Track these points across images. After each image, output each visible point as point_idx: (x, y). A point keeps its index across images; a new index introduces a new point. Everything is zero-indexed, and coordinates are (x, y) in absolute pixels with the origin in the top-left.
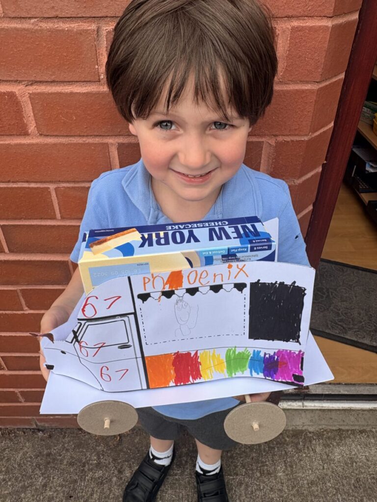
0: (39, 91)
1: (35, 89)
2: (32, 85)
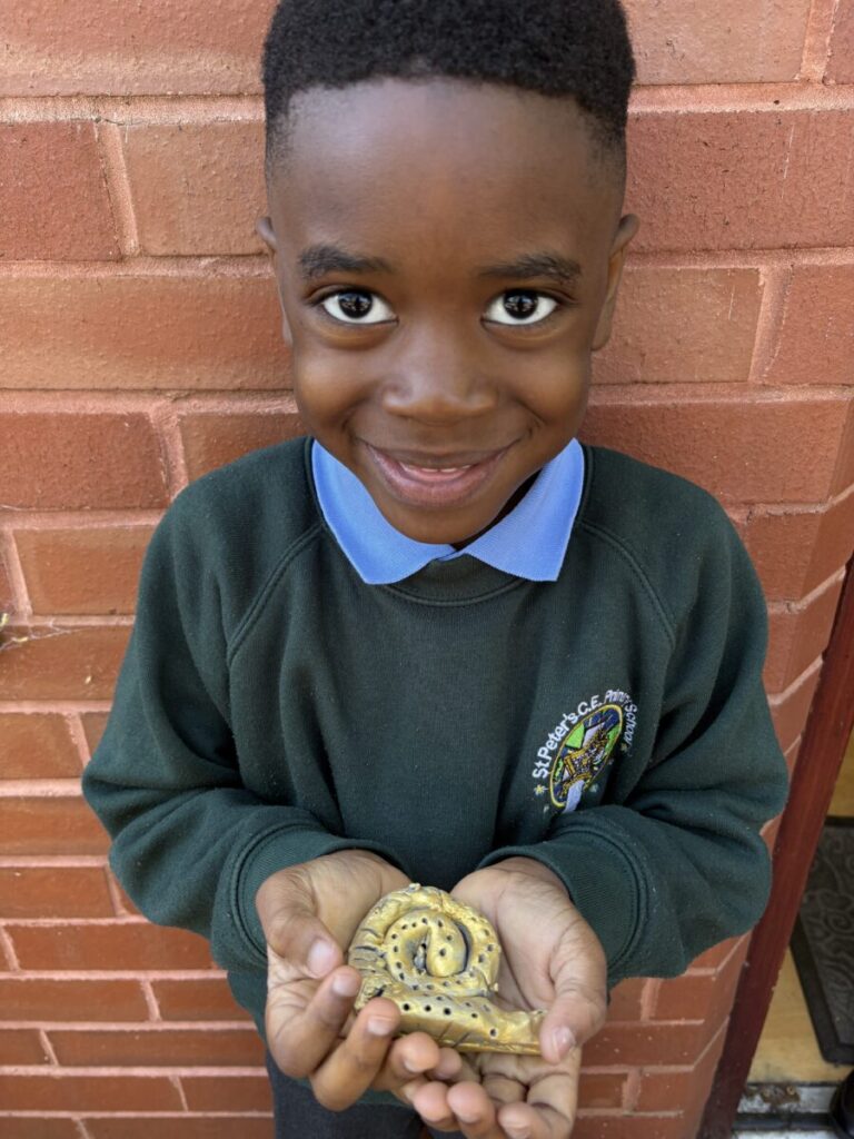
0: (203, 410)
1: (195, 405)
2: (187, 397)
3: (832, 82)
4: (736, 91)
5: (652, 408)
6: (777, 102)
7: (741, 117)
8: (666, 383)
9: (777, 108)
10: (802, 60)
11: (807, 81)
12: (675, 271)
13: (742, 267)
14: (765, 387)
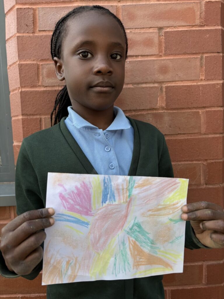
3: (206, 80)
4: (190, 82)
5: (183, 139)
6: (197, 83)
7: (191, 86)
8: (185, 134)
9: (197, 84)
10: (200, 77)
11: (202, 80)
12: (184, 112)
13: (196, 111)
14: (205, 134)
